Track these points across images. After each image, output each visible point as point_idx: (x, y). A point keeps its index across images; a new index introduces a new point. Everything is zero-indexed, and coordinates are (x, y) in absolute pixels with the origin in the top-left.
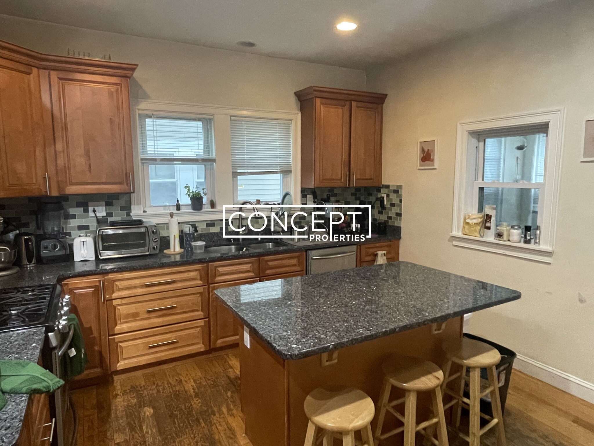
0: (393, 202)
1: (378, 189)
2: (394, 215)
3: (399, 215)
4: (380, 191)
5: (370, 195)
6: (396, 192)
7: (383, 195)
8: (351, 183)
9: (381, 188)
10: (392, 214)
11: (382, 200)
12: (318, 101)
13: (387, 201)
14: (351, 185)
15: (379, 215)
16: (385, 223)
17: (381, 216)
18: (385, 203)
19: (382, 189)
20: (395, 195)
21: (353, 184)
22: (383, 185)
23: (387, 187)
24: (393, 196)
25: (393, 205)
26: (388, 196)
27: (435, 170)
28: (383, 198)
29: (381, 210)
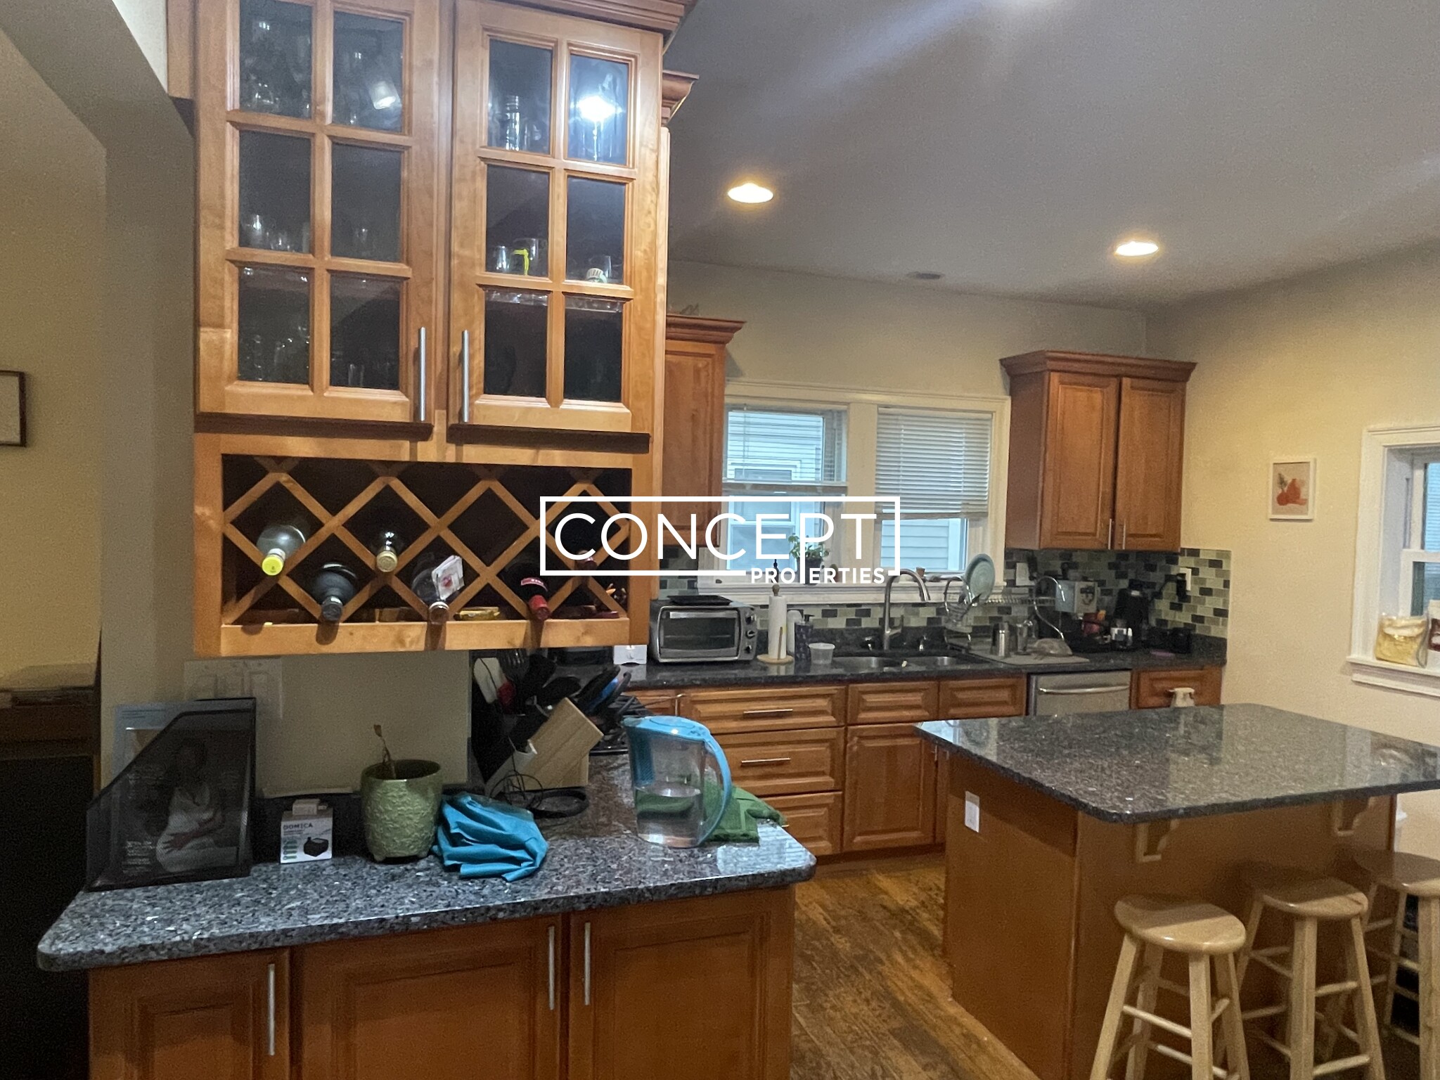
0: (1208, 586)
1: (1172, 558)
2: (1209, 614)
3: (1222, 613)
4: (1175, 562)
5: (1152, 568)
6: (1216, 564)
7: (1182, 571)
8: (1117, 542)
9: (1176, 554)
10: (1206, 608)
11: (1181, 583)
12: (1055, 378)
13: (1194, 582)
14: (1117, 547)
15: (1172, 612)
16: (1188, 629)
17: (1178, 614)
18: (1189, 587)
19: (1180, 558)
20: (1214, 570)
21: (1121, 545)
22: (1183, 549)
23: (1194, 553)
24: (1208, 575)
25: (1206, 592)
26: (1195, 572)
27: (1308, 524)
28: (1183, 575)
29: (1176, 601)
